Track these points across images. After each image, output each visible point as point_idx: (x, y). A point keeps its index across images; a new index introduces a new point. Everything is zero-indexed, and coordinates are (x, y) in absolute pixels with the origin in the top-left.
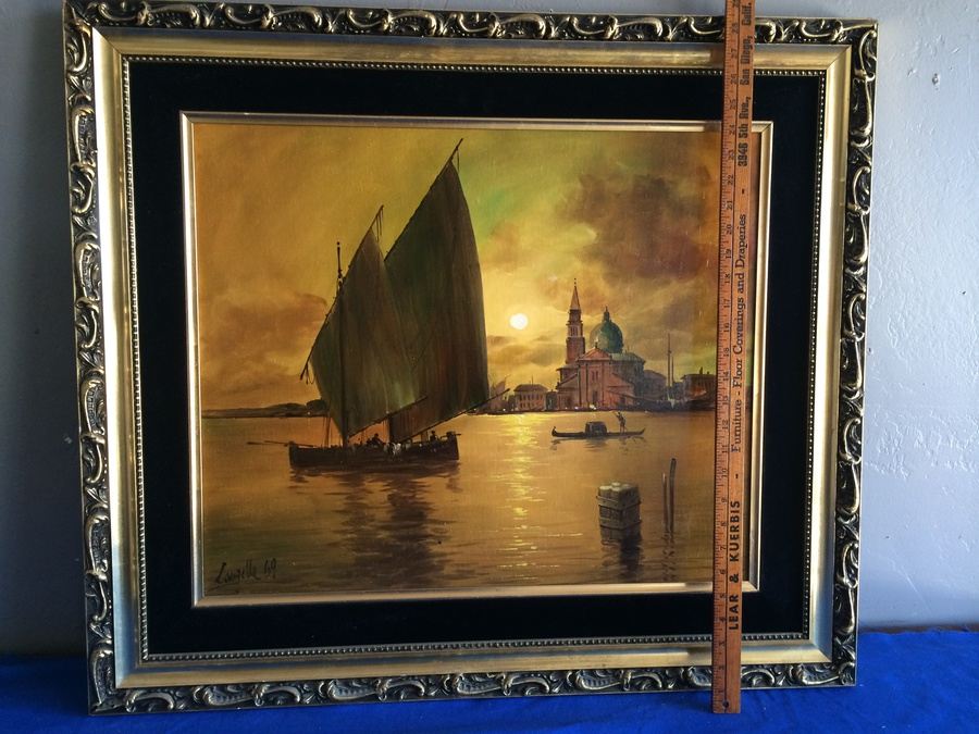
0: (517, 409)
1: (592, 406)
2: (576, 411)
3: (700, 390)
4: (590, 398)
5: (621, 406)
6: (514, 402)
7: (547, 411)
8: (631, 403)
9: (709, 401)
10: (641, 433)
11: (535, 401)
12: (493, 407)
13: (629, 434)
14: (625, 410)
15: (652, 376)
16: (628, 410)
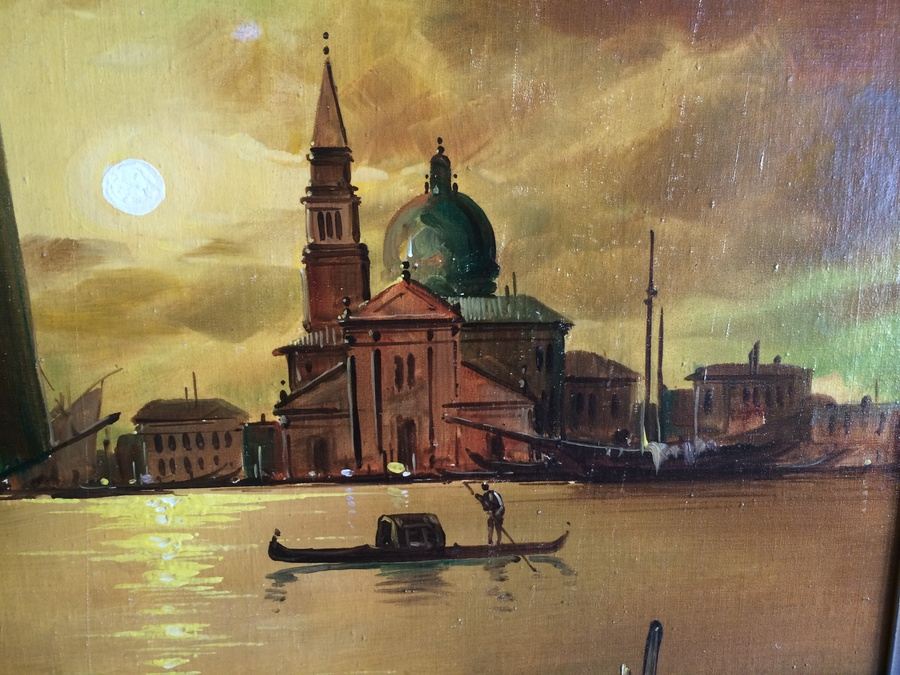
0: (147, 478)
1: (396, 467)
2: (344, 481)
3: (747, 415)
4: (390, 440)
5: (492, 464)
6: (136, 455)
7: (251, 482)
8: (521, 454)
9: (778, 447)
10: (557, 545)
11: (208, 453)
12: (65, 474)
13: (517, 551)
14: (502, 477)
15: (592, 371)
16: (514, 479)
